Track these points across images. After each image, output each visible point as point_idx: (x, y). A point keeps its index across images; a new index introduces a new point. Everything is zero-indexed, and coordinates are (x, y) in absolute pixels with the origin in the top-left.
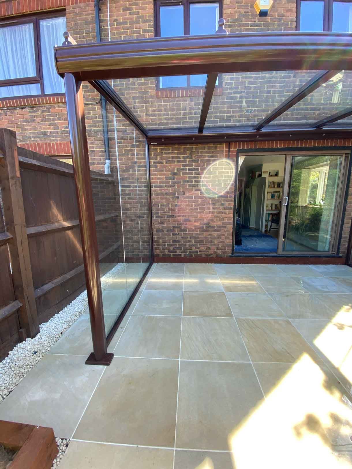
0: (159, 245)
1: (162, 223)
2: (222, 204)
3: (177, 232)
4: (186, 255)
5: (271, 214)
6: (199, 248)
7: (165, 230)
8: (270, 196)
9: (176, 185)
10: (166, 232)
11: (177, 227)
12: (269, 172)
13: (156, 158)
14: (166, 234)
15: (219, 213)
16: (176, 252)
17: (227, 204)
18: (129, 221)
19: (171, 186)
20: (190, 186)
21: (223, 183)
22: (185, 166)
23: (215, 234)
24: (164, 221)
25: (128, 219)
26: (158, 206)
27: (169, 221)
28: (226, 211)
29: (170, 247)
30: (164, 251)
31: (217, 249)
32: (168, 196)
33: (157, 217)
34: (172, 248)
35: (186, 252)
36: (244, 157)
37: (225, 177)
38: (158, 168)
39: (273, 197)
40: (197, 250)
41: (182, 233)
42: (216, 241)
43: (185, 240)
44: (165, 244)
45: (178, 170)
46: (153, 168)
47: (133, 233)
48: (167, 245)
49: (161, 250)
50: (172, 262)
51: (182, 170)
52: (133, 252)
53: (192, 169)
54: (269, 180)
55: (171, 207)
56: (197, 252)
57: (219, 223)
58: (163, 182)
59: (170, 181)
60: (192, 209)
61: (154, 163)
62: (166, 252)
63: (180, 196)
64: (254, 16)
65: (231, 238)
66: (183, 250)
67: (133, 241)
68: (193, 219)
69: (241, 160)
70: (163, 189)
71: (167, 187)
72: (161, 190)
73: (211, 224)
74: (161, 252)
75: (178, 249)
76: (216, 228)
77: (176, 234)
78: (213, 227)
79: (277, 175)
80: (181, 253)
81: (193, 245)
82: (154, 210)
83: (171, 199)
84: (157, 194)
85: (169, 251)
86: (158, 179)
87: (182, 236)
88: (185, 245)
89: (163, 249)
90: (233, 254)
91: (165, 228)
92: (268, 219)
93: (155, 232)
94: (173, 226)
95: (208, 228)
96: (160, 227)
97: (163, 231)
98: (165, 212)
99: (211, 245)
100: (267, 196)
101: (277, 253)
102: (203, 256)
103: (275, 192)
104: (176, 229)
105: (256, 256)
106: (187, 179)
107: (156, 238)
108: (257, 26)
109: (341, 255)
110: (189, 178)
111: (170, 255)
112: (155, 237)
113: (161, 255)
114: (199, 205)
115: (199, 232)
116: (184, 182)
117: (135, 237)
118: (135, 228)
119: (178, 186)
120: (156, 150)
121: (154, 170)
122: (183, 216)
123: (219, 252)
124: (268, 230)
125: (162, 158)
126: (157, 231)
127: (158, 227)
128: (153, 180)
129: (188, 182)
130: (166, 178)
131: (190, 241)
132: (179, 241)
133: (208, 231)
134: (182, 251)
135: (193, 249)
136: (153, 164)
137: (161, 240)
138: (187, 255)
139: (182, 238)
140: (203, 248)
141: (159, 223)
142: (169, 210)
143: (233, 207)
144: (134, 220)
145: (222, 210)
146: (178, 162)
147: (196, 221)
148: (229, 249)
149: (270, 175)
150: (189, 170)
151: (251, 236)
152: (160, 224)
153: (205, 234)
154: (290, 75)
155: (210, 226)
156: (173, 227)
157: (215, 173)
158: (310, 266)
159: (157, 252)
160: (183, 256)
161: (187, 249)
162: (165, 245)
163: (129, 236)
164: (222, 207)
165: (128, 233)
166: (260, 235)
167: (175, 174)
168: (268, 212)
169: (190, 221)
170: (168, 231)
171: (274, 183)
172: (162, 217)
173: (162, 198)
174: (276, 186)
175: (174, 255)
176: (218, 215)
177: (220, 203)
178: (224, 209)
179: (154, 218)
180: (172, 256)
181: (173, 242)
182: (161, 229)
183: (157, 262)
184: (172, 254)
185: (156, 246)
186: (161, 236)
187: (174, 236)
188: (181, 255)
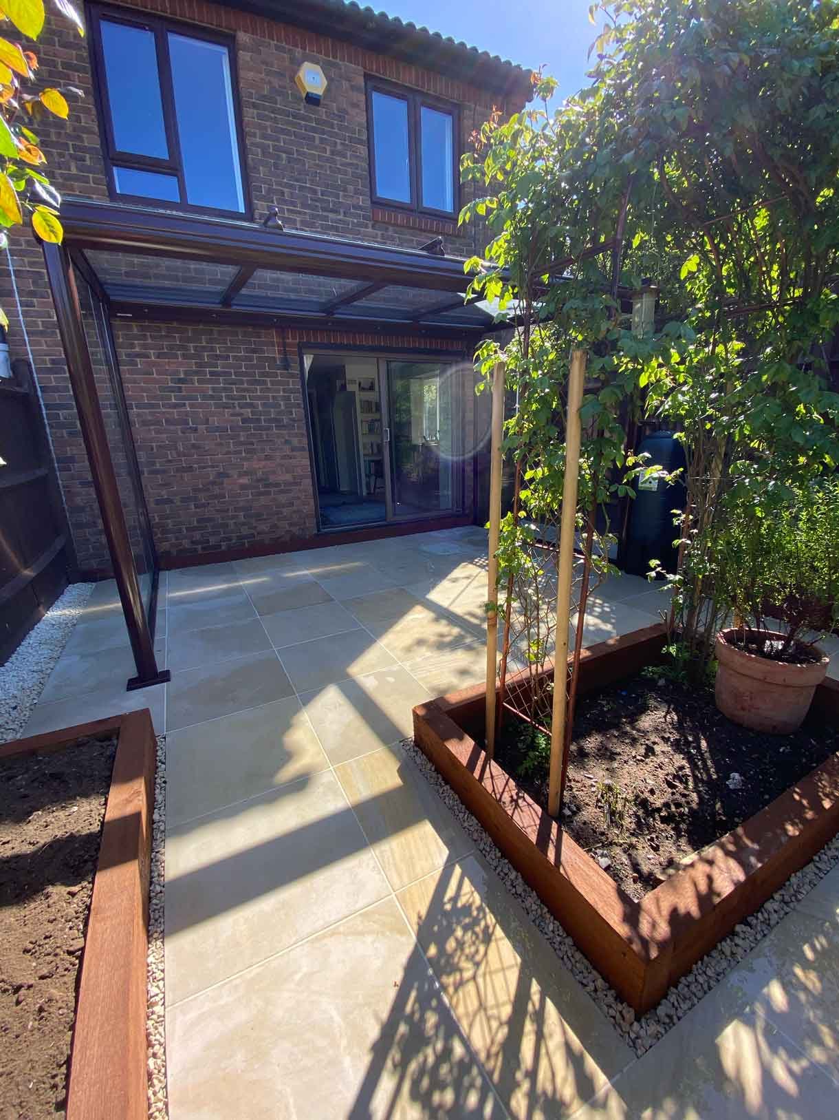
0: (165, 531)
1: (167, 485)
2: (287, 442)
3: (203, 501)
4: (230, 544)
5: (373, 461)
6: (256, 527)
7: (177, 500)
8: (366, 429)
9: (187, 405)
10: (179, 504)
11: (200, 490)
12: (357, 382)
13: (132, 346)
14: (179, 508)
15: (284, 457)
16: (208, 541)
17: (295, 441)
19: (175, 406)
20: (217, 406)
21: (282, 403)
22: (199, 365)
23: (283, 498)
24: (171, 479)
26: (152, 449)
27: (182, 480)
28: (294, 453)
29: (193, 534)
30: (181, 544)
31: (291, 525)
32: (172, 428)
33: (151, 472)
34: (197, 536)
35: (230, 539)
36: (312, 356)
37: (284, 391)
38: (139, 366)
39: (371, 430)
40: (252, 531)
41: (216, 501)
42: (285, 511)
43: (225, 514)
44: (180, 529)
45: (186, 373)
46: (126, 368)
48: (184, 530)
49: (174, 541)
51: (196, 373)
53: (216, 372)
54: (360, 396)
55: (182, 449)
56: (253, 535)
57: (288, 477)
58: (155, 398)
59: (173, 394)
60: (228, 453)
61: (128, 355)
62: (186, 543)
63: (199, 426)
64: (297, 98)
65: (312, 502)
68: (234, 473)
69: (308, 361)
70: (159, 413)
71: (166, 408)
72: (152, 414)
73: (272, 479)
74: (173, 546)
75: (211, 534)
76: (282, 488)
77: (203, 506)
78: (277, 485)
79: (372, 388)
80: (220, 542)
81: (244, 524)
82: (142, 457)
83: (179, 432)
84: (145, 423)
85: (193, 543)
86: (143, 390)
87: (217, 508)
88: (226, 525)
89: (177, 540)
90: (318, 531)
91: (175, 495)
92: (370, 472)
93: (153, 506)
95: (268, 487)
96: (164, 493)
97: (171, 502)
98: (170, 461)
99: (279, 519)
100: (362, 429)
101: (385, 520)
102: (267, 542)
103: (373, 421)
104: (201, 495)
105: (357, 529)
106: (210, 393)
107: (156, 518)
108: (303, 119)
109: (467, 512)
110: (214, 389)
111: (196, 549)
112: (154, 517)
113: (174, 553)
114: (242, 443)
115: (250, 497)
116: (204, 397)
119: (192, 406)
120: (129, 328)
121: (131, 372)
122: (213, 467)
123: (295, 530)
124: (372, 491)
125: (145, 346)
126: (158, 502)
127: (159, 493)
128: (130, 393)
129: (212, 397)
130: (162, 389)
131: (233, 517)
132: (209, 520)
133: (268, 493)
134: (223, 538)
135: (245, 531)
136: (124, 357)
137: (169, 521)
138: (234, 543)
139: (217, 511)
140: (264, 527)
141: (159, 485)
142: (179, 456)
143: (306, 446)
145: (288, 453)
146: (185, 357)
147: (240, 475)
148: (311, 524)
149: (362, 389)
150: (212, 373)
151: (344, 503)
152: (163, 486)
153: (263, 500)
154: (367, 224)
155: (271, 484)
156: (195, 490)
157: (265, 383)
158: (432, 533)
159: (164, 546)
160: (223, 548)
161: (231, 533)
162: (180, 531)
164: (287, 447)
166: (360, 501)
167: (180, 381)
168: (367, 458)
169: (228, 476)
170: (183, 500)
171: (369, 403)
172: (164, 472)
173: (158, 432)
174: (374, 409)
175: (203, 548)
176: (283, 462)
177: (283, 440)
178: (293, 450)
179: (146, 475)
180: (200, 552)
181: (198, 521)
182: (166, 497)
183: (169, 568)
184: (200, 547)
185: (159, 535)
186: (168, 512)
187: (198, 510)
188: (220, 546)
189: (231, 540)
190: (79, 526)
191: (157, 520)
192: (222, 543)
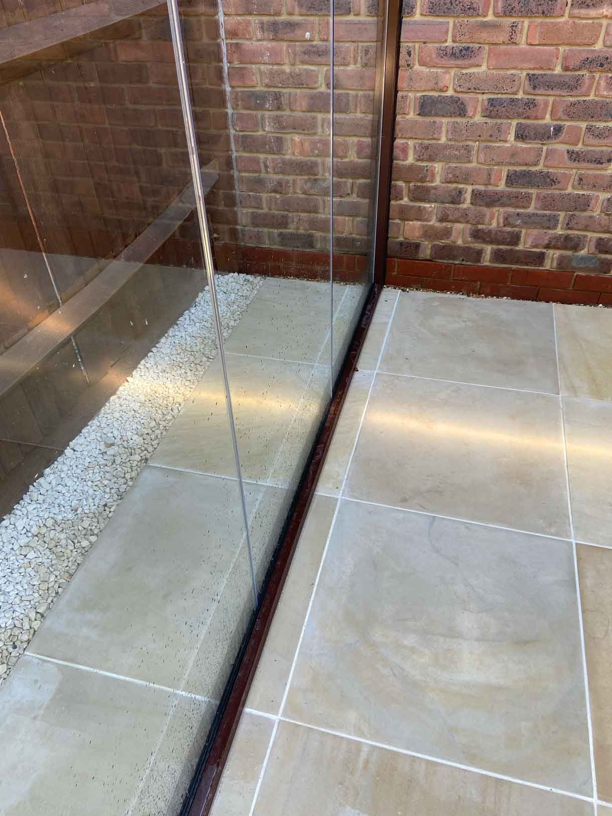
0: (421, 194)
1: (465, 54)
3: (548, 119)
4: (570, 259)
10: (478, 118)
11: (551, 84)
14: (475, 132)
16: (515, 239)
18: (259, 35)
24: (484, 36)
25: (254, 20)
27: (512, 41)
29: (487, 211)
30: (447, 233)
33: (434, 8)
34: (494, 219)
35: (576, 245)
41: (583, 125)
43: (591, 171)
44: (460, 192)
47: (287, 113)
48: (468, 196)
49: (433, 222)
50: (479, 293)
52: (283, 223)
62: (460, 235)
66: (559, 231)
67: (284, 162)
74: (429, 233)
75: (530, 221)
77: (544, 135)
80: (547, 247)
85: (477, 235)
87: (579, 147)
88: (584, 204)
89: (442, 220)
91: (476, 90)
93: (408, 116)
94: (530, 78)
96: (449, 80)
97: (459, 108)
104: (547, 99)
107: (411, 153)
111: (479, 253)
112: (405, 150)
113: (426, 251)
117: (297, 138)
118: (299, 81)
126: (426, 106)
127: (437, 77)
132: (548, 180)
134: (557, 238)
137: (438, 167)
138: (583, 258)
139: (574, 156)
141: (444, 53)
144: (291, 26)
152: (453, 55)
156: (534, 81)
159: (408, 230)
160: (549, 265)
161: (586, 229)
162: (457, 197)
163: (260, 133)
165: (259, 113)
170: (493, 109)
175: (498, 256)
179: (417, 17)
180: (486, 261)
181: (512, 179)
182: (450, 93)
183: (404, 283)
184: (488, 249)
185: (405, 201)
186: (443, 140)
187: (521, 145)
188: (541, 257)
189: (576, 248)
190: (247, 143)
191: (410, 160)
192: (551, 252)
